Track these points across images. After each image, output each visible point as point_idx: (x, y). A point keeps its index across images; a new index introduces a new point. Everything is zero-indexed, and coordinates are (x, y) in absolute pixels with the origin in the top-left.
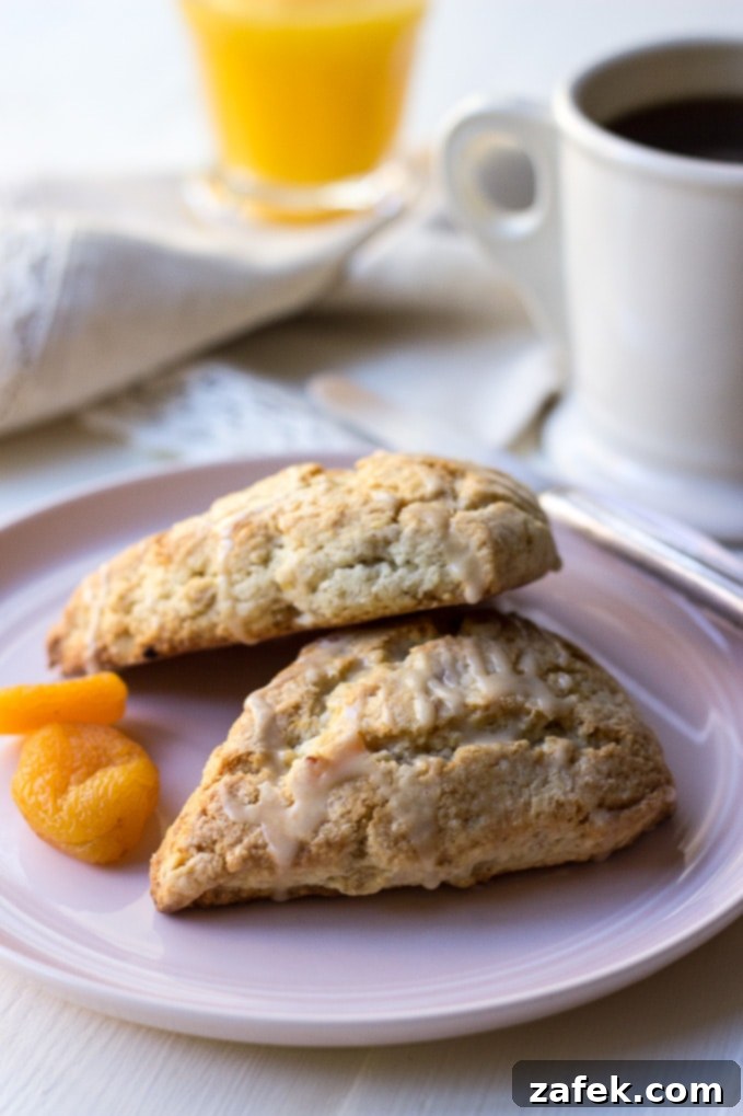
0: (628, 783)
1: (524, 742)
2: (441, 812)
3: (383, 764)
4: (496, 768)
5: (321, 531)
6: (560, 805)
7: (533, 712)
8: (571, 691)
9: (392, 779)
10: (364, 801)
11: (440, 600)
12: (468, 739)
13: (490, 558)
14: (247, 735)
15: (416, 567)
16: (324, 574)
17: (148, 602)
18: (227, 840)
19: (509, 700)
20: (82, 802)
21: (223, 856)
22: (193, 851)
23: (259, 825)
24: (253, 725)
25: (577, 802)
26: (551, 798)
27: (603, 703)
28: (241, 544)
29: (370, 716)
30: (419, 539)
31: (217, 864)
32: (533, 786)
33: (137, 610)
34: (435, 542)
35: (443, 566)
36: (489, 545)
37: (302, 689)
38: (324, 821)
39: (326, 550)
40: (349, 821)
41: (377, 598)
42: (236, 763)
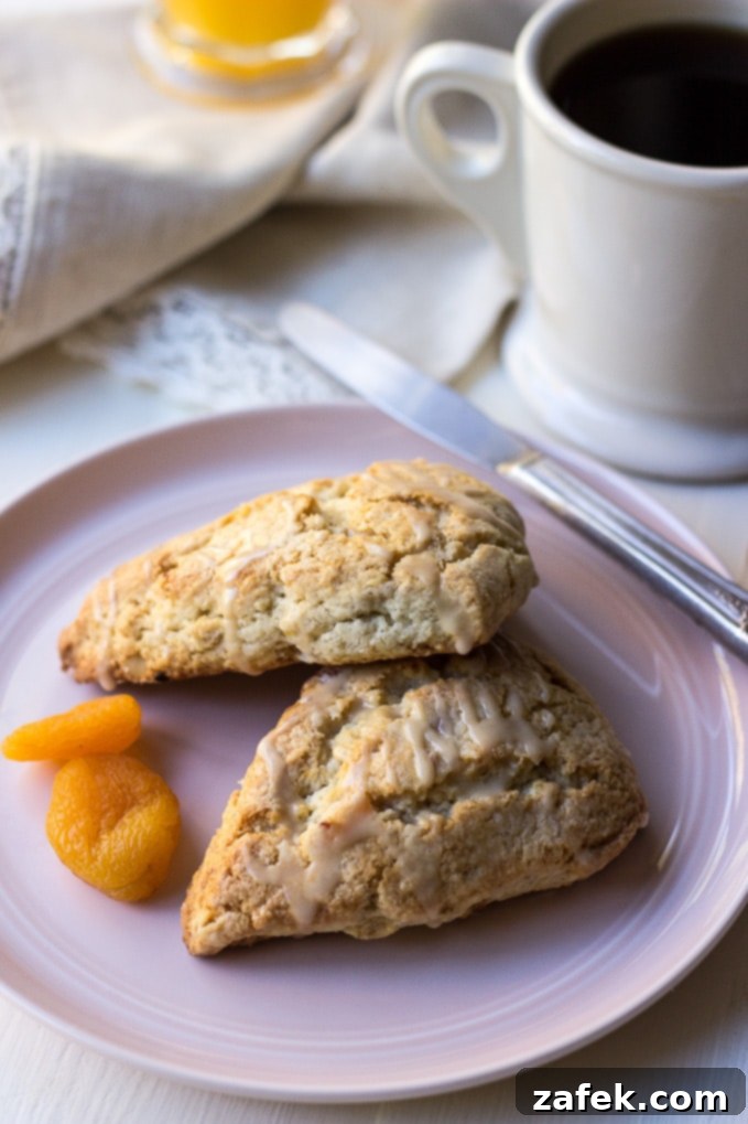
0: (608, 820)
1: (514, 793)
2: (444, 868)
3: (389, 826)
4: (491, 822)
5: (321, 587)
6: (548, 850)
7: (521, 759)
8: (554, 729)
9: (398, 838)
10: (374, 862)
11: (432, 649)
12: (464, 793)
13: (479, 614)
14: (263, 789)
15: (410, 622)
16: (325, 627)
17: (157, 632)
18: (252, 901)
19: (500, 750)
20: (115, 854)
21: (249, 916)
22: (222, 910)
23: (279, 886)
24: (267, 779)
25: (563, 846)
26: (540, 845)
27: (582, 736)
28: (244, 593)
29: (374, 775)
30: (413, 597)
31: (243, 923)
32: (524, 834)
33: (146, 635)
34: (427, 599)
35: (435, 620)
36: (478, 601)
37: (309, 736)
38: (339, 882)
39: (326, 605)
40: (361, 882)
41: (374, 649)
42: (254, 820)
